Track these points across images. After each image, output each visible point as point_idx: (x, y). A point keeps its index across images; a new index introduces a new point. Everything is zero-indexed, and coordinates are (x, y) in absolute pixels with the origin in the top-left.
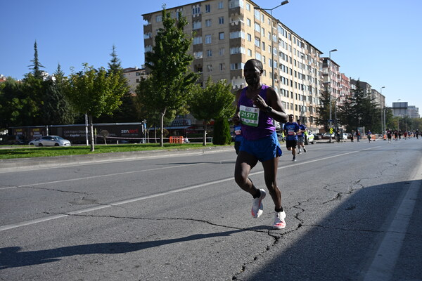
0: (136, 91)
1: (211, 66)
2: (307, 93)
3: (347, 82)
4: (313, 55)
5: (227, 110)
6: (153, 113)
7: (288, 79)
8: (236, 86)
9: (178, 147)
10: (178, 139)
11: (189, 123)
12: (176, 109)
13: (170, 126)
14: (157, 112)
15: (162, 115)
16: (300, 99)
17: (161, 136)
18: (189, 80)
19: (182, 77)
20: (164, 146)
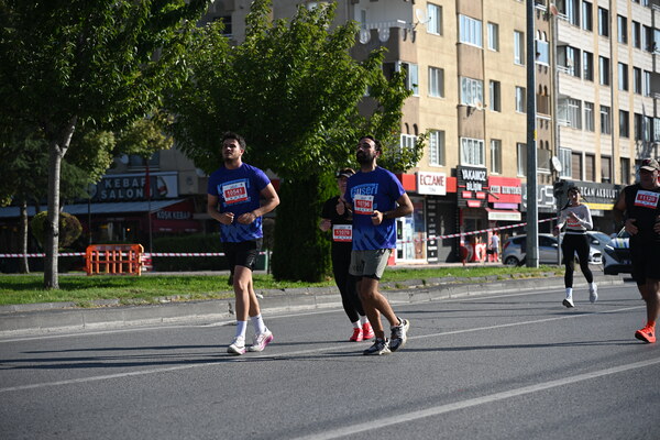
5: (333, 131)
6: (15, 145)
7: (589, 6)
8: (374, 33)
9: (120, 291)
10: (123, 257)
11: (168, 187)
12: (116, 130)
13: (86, 202)
14: (35, 138)
15: (56, 154)
16: (639, 90)
17: (51, 243)
18: (173, 6)
20: (62, 286)
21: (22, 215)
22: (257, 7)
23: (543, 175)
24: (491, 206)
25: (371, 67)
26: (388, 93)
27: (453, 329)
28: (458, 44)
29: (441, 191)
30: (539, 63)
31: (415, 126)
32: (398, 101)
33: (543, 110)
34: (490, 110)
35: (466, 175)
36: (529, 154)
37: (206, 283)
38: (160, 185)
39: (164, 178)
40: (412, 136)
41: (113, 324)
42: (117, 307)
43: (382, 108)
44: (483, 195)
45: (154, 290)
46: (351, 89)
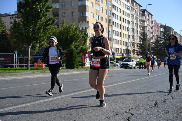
0: (10, 30)
1: (65, 13)
2: (131, 34)
3: (158, 26)
4: (135, 7)
5: (76, 44)
7: (118, 24)
8: (82, 28)
9: (40, 70)
10: (41, 65)
12: (39, 43)
13: (34, 56)
14: (26, 45)
15: (29, 47)
16: (126, 38)
17: (28, 62)
18: (49, 23)
19: (44, 20)
20: (30, 69)
21: (23, 58)
22: (63, 23)
25: (82, 33)
26: (85, 38)
30: (110, 33)
31: (89, 43)
33: (110, 41)
40: (89, 45)
42: (39, 73)
43: (84, 40)
45: (46, 70)
46: (79, 37)
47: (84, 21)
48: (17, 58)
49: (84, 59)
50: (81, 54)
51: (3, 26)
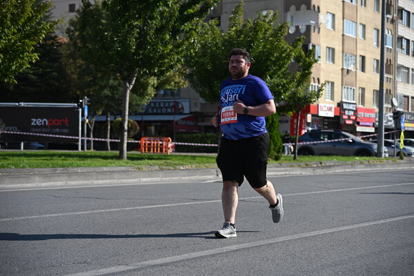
0: (68, 31)
5: (276, 80)
6: (104, 83)
8: (297, 27)
9: (159, 162)
10: (161, 144)
11: (185, 108)
12: (158, 75)
13: (141, 114)
14: (114, 79)
15: (127, 88)
17: (123, 136)
18: (191, 11)
19: (176, 3)
20: (128, 158)
21: (107, 120)
22: (235, 13)
23: (387, 108)
24: (358, 123)
25: (294, 46)
26: (305, 61)
27: (336, 189)
28: (343, 35)
29: (331, 114)
30: (387, 46)
31: (318, 79)
32: (309, 66)
33: (388, 72)
34: (359, 72)
35: (345, 106)
36: (380, 96)
37: (204, 159)
38: (180, 106)
39: (183, 103)
40: (317, 84)
41: (155, 179)
42: (156, 170)
43: (301, 69)
44: (354, 118)
45: (176, 162)
46: (285, 58)
47: (303, 7)
48: (87, 121)
49: (301, 129)
50: (291, 113)
51: (48, 17)
